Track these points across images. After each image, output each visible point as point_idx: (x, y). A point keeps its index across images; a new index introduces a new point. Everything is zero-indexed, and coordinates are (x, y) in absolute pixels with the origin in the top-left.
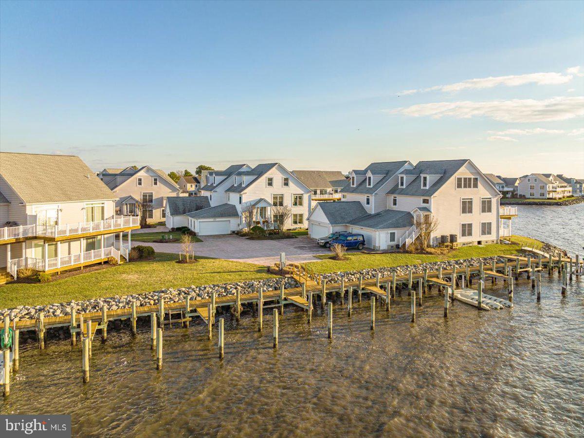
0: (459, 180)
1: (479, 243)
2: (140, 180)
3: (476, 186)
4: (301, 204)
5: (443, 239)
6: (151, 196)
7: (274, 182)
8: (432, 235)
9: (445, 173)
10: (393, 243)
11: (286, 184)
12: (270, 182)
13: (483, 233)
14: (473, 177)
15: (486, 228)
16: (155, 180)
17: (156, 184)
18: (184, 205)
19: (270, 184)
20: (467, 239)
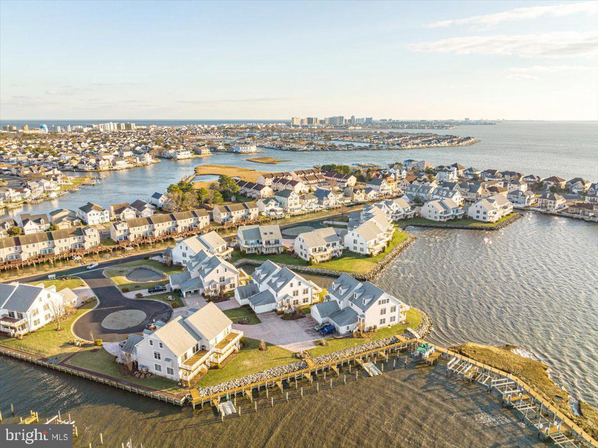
0: (380, 301)
1: (389, 325)
2: (218, 270)
3: (388, 302)
4: (307, 293)
5: (370, 328)
6: (224, 278)
7: (293, 285)
8: (365, 327)
9: (374, 297)
10: (348, 330)
11: (300, 285)
12: (292, 285)
13: (391, 321)
14: (386, 299)
15: (393, 319)
16: (226, 269)
17: (226, 271)
18: (245, 291)
19: (291, 286)
20: (383, 325)
